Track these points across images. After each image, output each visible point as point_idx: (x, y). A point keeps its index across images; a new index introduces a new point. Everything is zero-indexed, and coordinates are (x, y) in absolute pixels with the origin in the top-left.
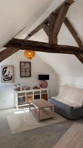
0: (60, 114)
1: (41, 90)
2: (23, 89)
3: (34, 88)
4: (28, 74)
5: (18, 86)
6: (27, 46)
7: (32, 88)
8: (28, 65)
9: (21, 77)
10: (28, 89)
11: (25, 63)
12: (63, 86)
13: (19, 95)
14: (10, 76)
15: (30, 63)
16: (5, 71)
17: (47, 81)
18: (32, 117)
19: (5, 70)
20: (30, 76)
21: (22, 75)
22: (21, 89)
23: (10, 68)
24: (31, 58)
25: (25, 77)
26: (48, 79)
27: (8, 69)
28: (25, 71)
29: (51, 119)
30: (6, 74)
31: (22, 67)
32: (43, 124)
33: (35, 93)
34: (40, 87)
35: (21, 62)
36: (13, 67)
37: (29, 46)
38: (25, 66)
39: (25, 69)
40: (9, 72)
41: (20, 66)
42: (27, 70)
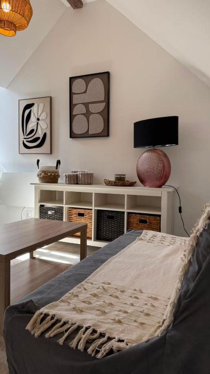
4: (97, 124)
9: (72, 135)
11: (88, 79)
14: (40, 134)
15: (106, 77)
19: (27, 111)
21: (76, 131)
23: (41, 106)
25: (86, 136)
26: (175, 140)
27: (34, 109)
28: (87, 114)
30: (31, 125)
31: (76, 99)
35: (72, 80)
36: (49, 101)
38: (85, 92)
39: (86, 105)
40: (38, 119)
41: (71, 94)
42: (92, 108)
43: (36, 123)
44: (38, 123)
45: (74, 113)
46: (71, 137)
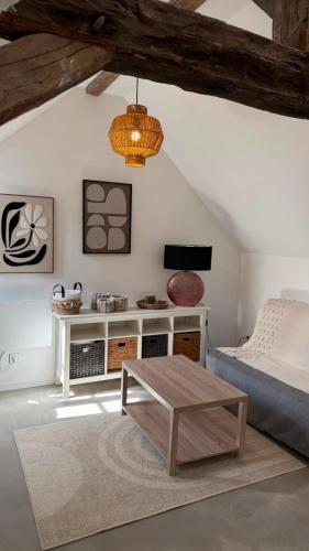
0: (265, 433)
1: (172, 313)
2: (95, 308)
3: (141, 305)
4: (117, 239)
5: (71, 293)
6: (156, 41)
7: (132, 303)
8: (117, 196)
9: (86, 250)
10: (117, 307)
11: (107, 186)
12: (272, 302)
13: (76, 331)
14: (36, 245)
15: (127, 189)
16: (15, 220)
17: (201, 274)
18: (137, 443)
19: (12, 213)
20: (127, 250)
21: (91, 245)
22: (86, 306)
23: (38, 209)
24: (141, 159)
25: (104, 251)
26: (206, 266)
27: (26, 211)
28: (107, 227)
29: (230, 457)
30: (18, 234)
31: (91, 208)
32: (192, 484)
33: (148, 324)
34: (167, 299)
35: (86, 183)
36: (50, 203)
37: (170, 42)
38: (104, 201)
39: (105, 216)
40: (33, 226)
41: (85, 201)
42: (112, 221)
43: (29, 231)
44: (32, 231)
45: (89, 224)
46: (84, 252)
